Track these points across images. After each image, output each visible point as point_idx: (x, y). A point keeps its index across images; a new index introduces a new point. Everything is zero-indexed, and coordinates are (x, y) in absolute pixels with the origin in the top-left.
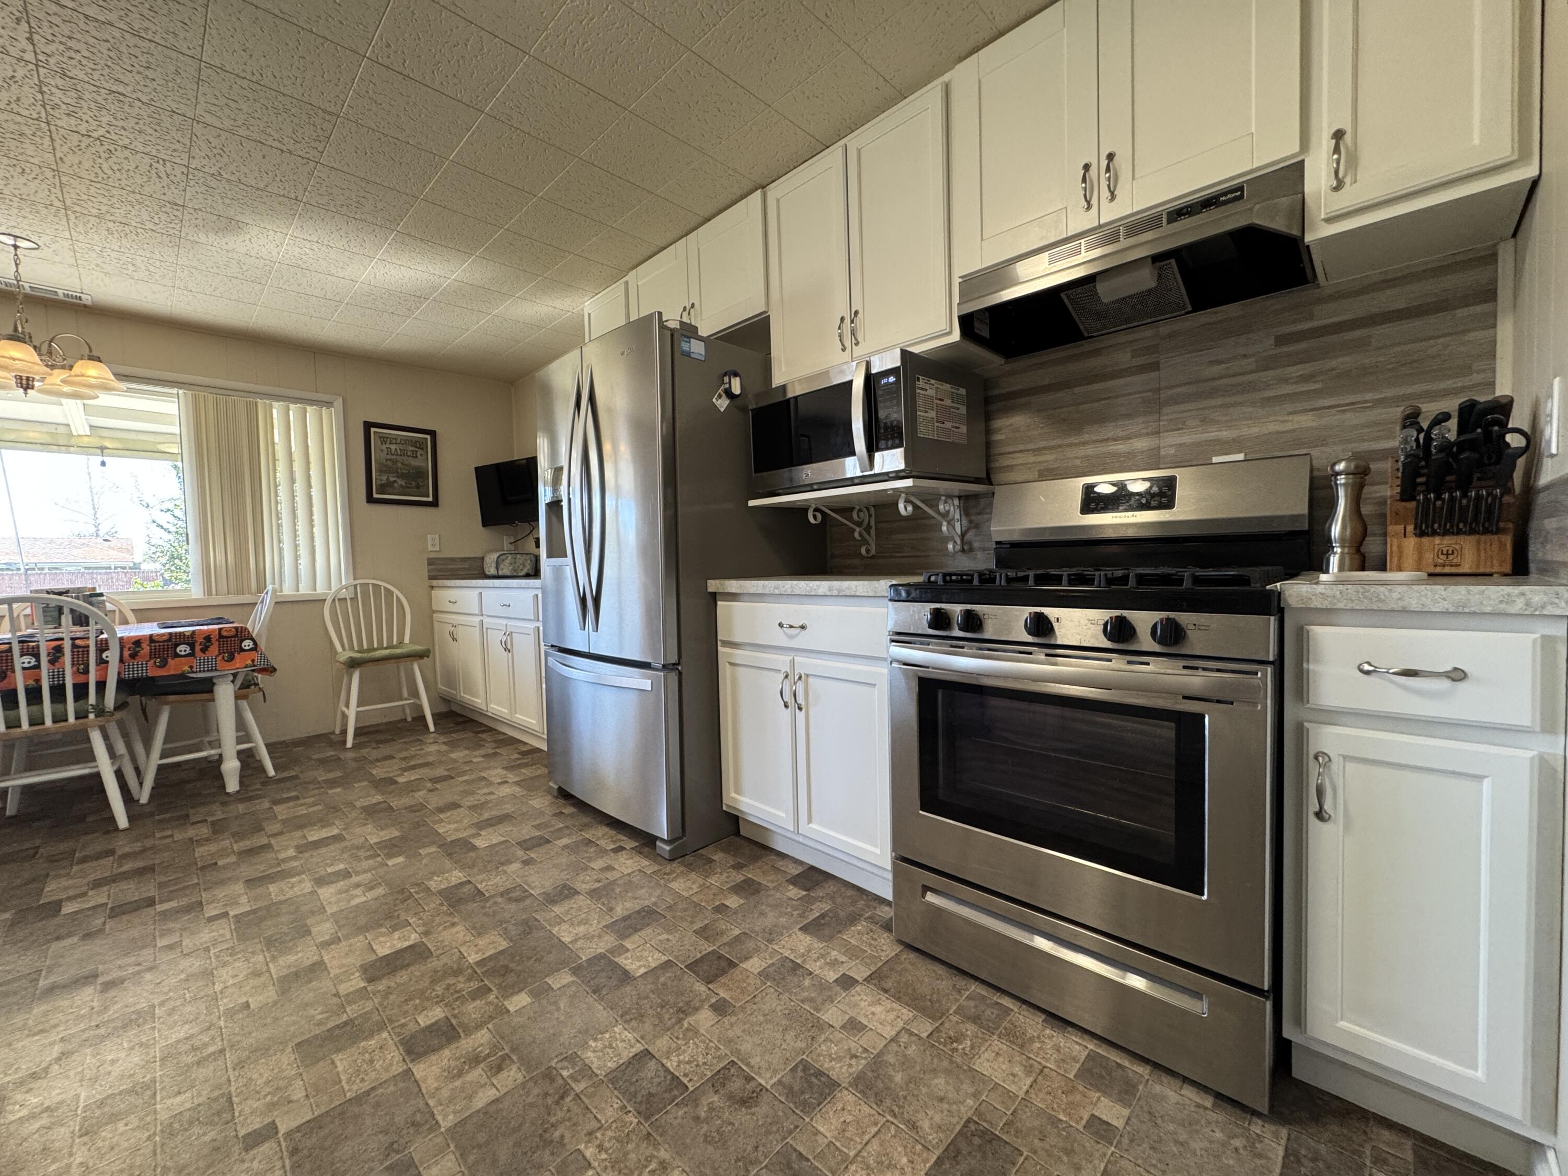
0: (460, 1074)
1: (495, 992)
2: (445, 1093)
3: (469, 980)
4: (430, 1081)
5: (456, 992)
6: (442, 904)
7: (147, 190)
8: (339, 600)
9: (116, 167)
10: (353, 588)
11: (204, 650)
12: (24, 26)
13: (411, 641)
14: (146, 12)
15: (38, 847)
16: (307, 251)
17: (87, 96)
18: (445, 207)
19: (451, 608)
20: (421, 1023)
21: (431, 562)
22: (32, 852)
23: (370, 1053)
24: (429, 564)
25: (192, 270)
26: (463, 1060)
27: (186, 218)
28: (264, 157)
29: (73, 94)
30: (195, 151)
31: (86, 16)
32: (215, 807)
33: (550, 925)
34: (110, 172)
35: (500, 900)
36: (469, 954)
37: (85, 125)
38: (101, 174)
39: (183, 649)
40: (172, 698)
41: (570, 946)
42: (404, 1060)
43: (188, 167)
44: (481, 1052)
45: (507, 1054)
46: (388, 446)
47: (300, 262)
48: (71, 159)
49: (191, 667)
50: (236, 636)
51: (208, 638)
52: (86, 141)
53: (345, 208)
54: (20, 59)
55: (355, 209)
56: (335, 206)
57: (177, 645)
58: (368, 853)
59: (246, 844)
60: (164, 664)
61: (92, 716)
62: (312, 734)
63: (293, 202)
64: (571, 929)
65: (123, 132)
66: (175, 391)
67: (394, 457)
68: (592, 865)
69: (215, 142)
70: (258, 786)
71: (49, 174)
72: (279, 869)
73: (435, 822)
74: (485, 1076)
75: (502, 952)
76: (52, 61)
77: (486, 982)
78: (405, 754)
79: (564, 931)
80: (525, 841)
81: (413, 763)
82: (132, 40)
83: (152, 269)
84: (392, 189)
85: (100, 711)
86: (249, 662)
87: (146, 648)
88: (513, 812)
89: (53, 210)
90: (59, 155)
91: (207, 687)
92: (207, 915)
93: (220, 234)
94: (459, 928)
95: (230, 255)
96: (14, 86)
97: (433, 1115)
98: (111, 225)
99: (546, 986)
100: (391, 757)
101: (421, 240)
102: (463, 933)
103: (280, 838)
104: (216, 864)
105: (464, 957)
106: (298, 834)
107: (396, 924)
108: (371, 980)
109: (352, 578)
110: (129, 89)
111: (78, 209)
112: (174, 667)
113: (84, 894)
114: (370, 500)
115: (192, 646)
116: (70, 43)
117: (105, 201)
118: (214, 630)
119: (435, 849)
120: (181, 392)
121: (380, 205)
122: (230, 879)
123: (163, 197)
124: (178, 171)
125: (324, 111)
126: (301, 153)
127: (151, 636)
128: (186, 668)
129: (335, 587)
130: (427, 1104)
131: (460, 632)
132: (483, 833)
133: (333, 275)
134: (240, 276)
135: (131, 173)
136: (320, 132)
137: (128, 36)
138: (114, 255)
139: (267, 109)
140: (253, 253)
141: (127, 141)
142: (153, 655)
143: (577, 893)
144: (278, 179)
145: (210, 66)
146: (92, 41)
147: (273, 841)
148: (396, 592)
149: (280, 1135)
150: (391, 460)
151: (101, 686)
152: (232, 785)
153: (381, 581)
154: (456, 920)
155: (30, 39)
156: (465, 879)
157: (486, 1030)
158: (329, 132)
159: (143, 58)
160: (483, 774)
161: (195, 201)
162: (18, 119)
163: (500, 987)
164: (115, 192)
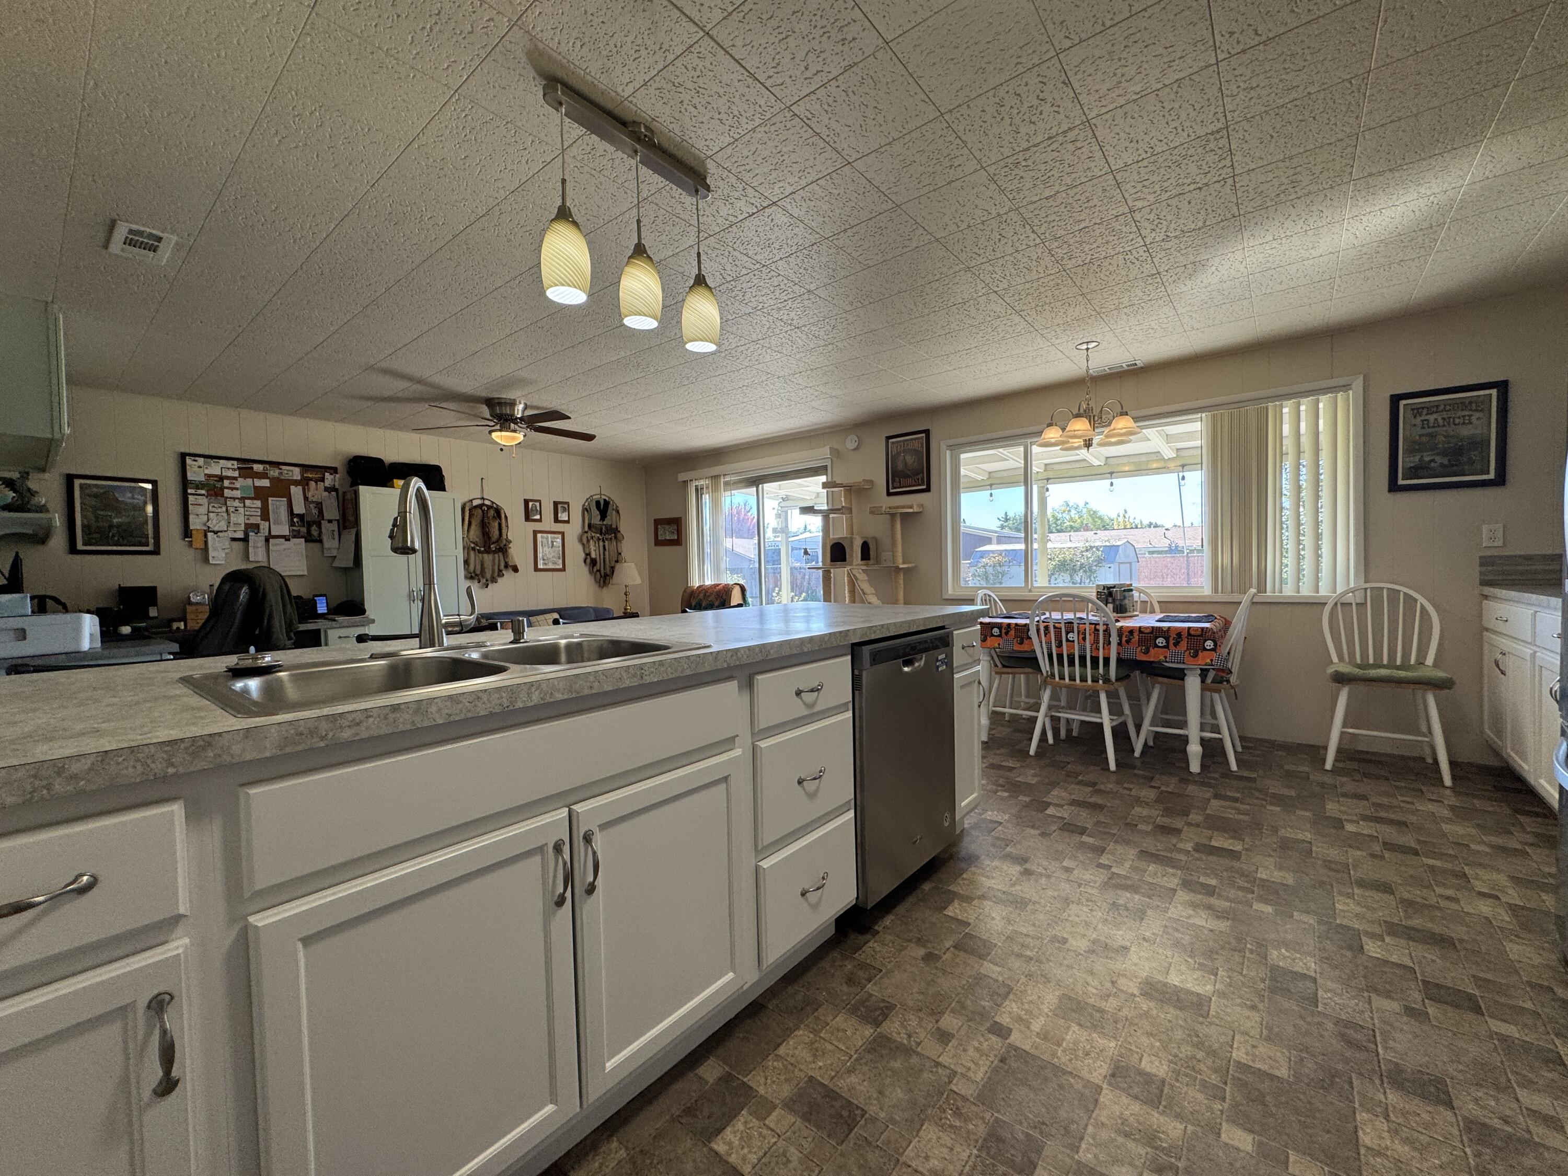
0: (1127, 1135)
1: (1226, 1105)
2: (1104, 1135)
3: (1215, 1071)
4: (1105, 1113)
5: (1193, 1069)
6: (1263, 981)
7: (1131, 277)
8: (1342, 604)
9: (1107, 273)
10: (1363, 591)
11: (1176, 645)
12: (1028, 227)
13: (1436, 665)
14: (1069, 170)
15: (1069, 763)
16: (1270, 252)
17: (1071, 241)
18: (1400, 119)
19: (1501, 627)
20: (1143, 1063)
21: (1485, 562)
22: (1062, 764)
23: (1092, 1047)
24: (1481, 565)
25: (1190, 314)
26: (1140, 1127)
27: (1164, 280)
28: (1189, 203)
29: (1065, 246)
30: (1143, 232)
31: (1047, 198)
32: (1174, 780)
33: (1361, 1105)
34: (1106, 278)
35: (1330, 1025)
36: (1238, 1049)
37: (1080, 259)
38: (1103, 283)
39: (1161, 641)
40: (1161, 679)
41: (1362, 1151)
42: (1105, 1076)
43: (1145, 245)
44: (1160, 1139)
45: (1178, 1167)
46: (1424, 417)
47: (1269, 265)
48: (1085, 283)
49: (1166, 657)
50: (1201, 636)
51: (1179, 635)
52: (1085, 268)
53: (1282, 195)
54: (1035, 246)
55: (1292, 190)
56: (1272, 200)
57: (1157, 638)
58: (1246, 885)
59: (1167, 821)
60: (1147, 652)
61: (1101, 682)
62: (1304, 742)
63: (1232, 220)
64: (1386, 1135)
65: (1099, 250)
66: (1199, 415)
67: (1431, 430)
68: (1522, 1094)
69: (1152, 217)
70: (1216, 775)
71: (1080, 298)
72: (1169, 855)
73: (1340, 893)
74: (1142, 1161)
75: (1272, 1077)
76: (1047, 235)
77: (1228, 1089)
78: (1385, 800)
79: (1374, 1128)
80: (1438, 986)
81: (1383, 814)
82: (1071, 193)
83: (1164, 326)
84: (1321, 147)
85: (1107, 680)
86: (1208, 661)
87: (1136, 637)
88: (1462, 941)
89: (1093, 318)
90: (1078, 284)
91: (1180, 675)
92: (1101, 861)
93: (1193, 278)
94: (1256, 1016)
95: (1209, 289)
96: (1041, 261)
97: (1082, 1139)
98: (1125, 310)
99: (1282, 1158)
100: (1364, 797)
101: (1390, 170)
102: (1253, 1023)
103: (1193, 829)
104: (1136, 825)
105: (1232, 1047)
106: (1208, 833)
107: (1205, 965)
108: (1144, 994)
109: (1363, 579)
110: (1087, 221)
111: (1104, 310)
112: (1155, 656)
113: (1062, 806)
114: (1394, 487)
115: (1167, 639)
116: (1049, 219)
117: (1114, 297)
118: (1183, 628)
119: (1311, 921)
120: (1204, 415)
121: (1317, 170)
122: (1134, 842)
123: (1143, 275)
124: (1141, 251)
125: (1212, 133)
126: (1215, 179)
127: (1140, 628)
128: (1162, 658)
129: (1340, 590)
130: (1087, 1125)
131: (1509, 664)
132: (1388, 939)
133: (1308, 259)
134: (1226, 301)
135: (1117, 272)
136: (1220, 152)
137: (1069, 191)
138: (1137, 328)
139: (1170, 167)
140: (1225, 278)
141: (1104, 254)
142: (1140, 643)
143: (1450, 1105)
144: (1210, 211)
145: (1119, 170)
146: (1056, 209)
147: (1186, 828)
148: (1421, 599)
149: (1007, 1041)
150: (1427, 435)
151: (1107, 661)
152: (1195, 767)
153: (1401, 585)
154: (1260, 1006)
155: (1033, 232)
156: (1313, 974)
157: (1182, 1127)
158: (1227, 145)
159: (1083, 198)
160: (1467, 869)
161: (1163, 265)
162: (1052, 277)
163: (1235, 1106)
164: (1116, 289)
